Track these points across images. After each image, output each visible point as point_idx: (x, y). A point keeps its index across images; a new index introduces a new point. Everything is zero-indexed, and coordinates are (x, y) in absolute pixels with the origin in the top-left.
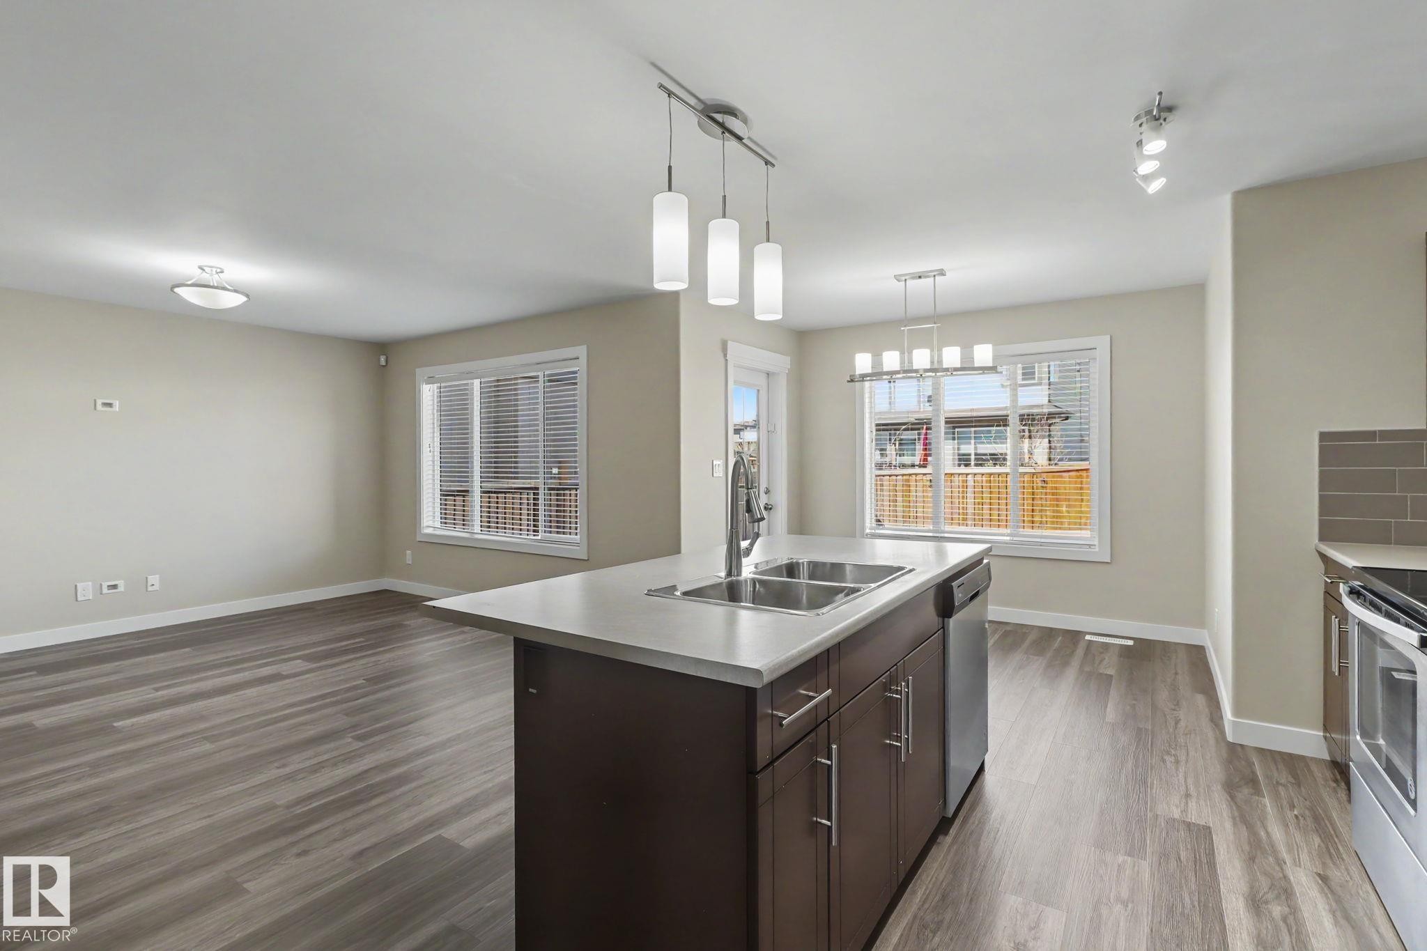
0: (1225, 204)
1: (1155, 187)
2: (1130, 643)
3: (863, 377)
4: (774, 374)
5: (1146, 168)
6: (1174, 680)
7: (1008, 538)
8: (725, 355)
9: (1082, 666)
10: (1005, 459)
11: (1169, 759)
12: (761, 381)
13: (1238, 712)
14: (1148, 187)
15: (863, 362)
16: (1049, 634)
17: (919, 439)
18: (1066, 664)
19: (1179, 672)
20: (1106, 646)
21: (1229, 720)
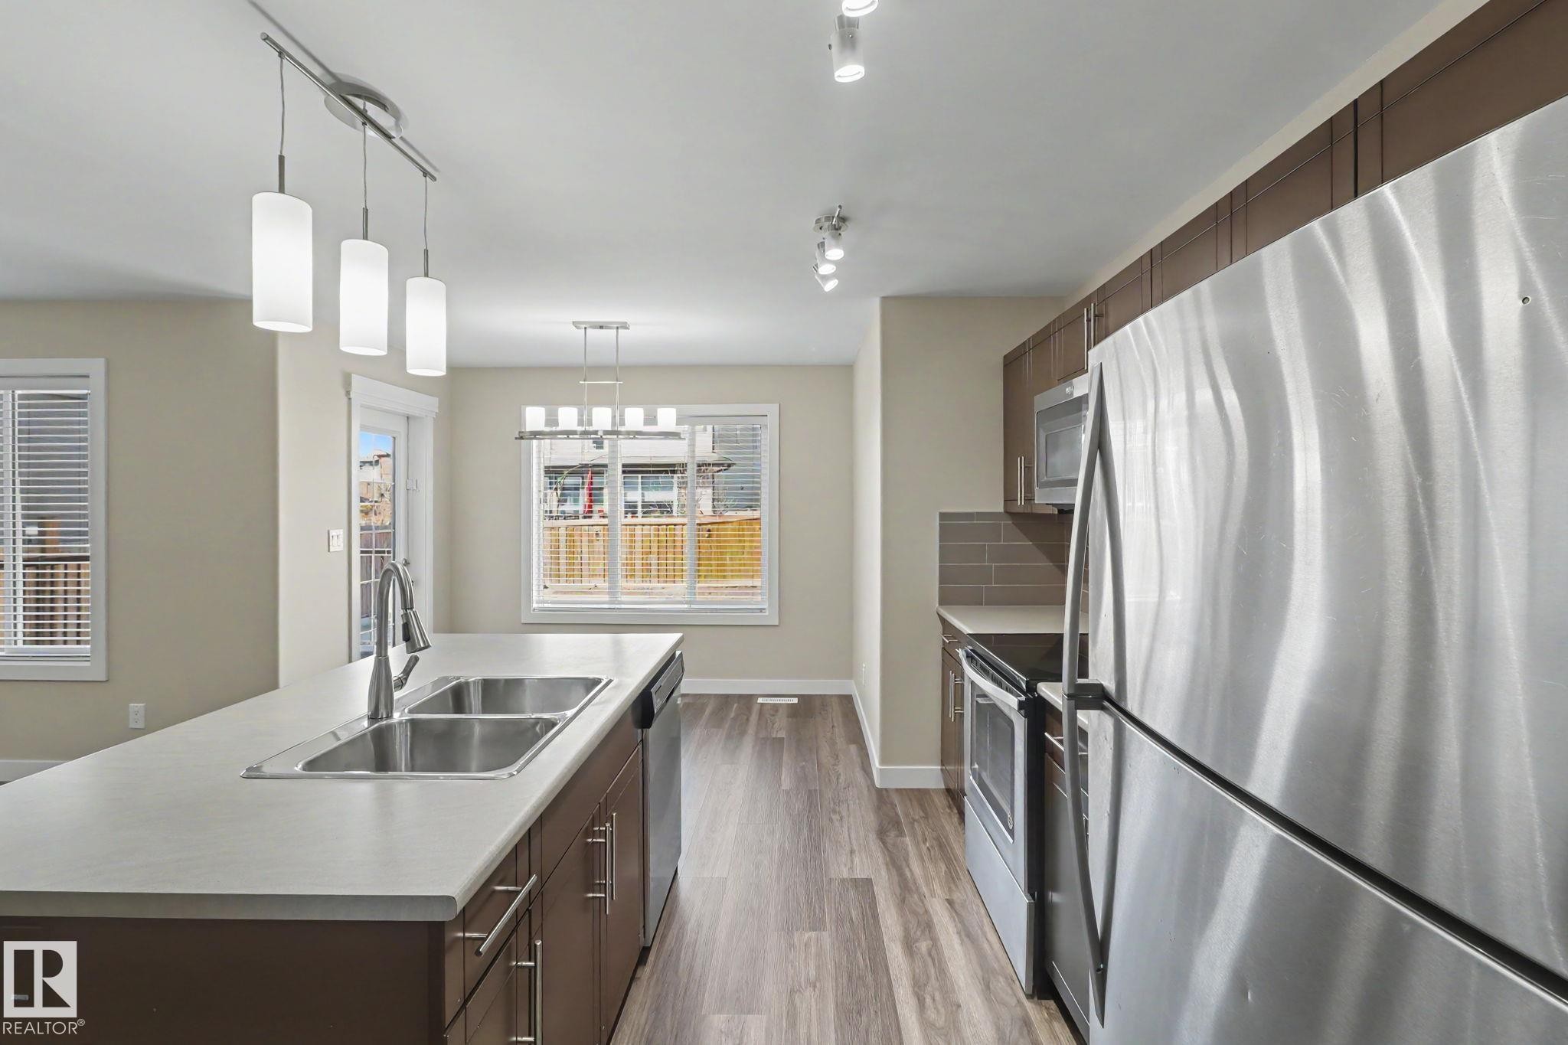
0: (875, 307)
1: (830, 286)
2: (795, 700)
3: (536, 435)
4: (415, 418)
5: (826, 269)
6: (832, 733)
7: (686, 606)
8: (348, 393)
9: (757, 733)
10: (671, 506)
11: (835, 817)
12: (400, 427)
13: (883, 761)
14: (825, 285)
15: (535, 417)
16: (726, 700)
17: (583, 483)
18: (743, 733)
19: (835, 724)
20: (776, 707)
21: (877, 768)
